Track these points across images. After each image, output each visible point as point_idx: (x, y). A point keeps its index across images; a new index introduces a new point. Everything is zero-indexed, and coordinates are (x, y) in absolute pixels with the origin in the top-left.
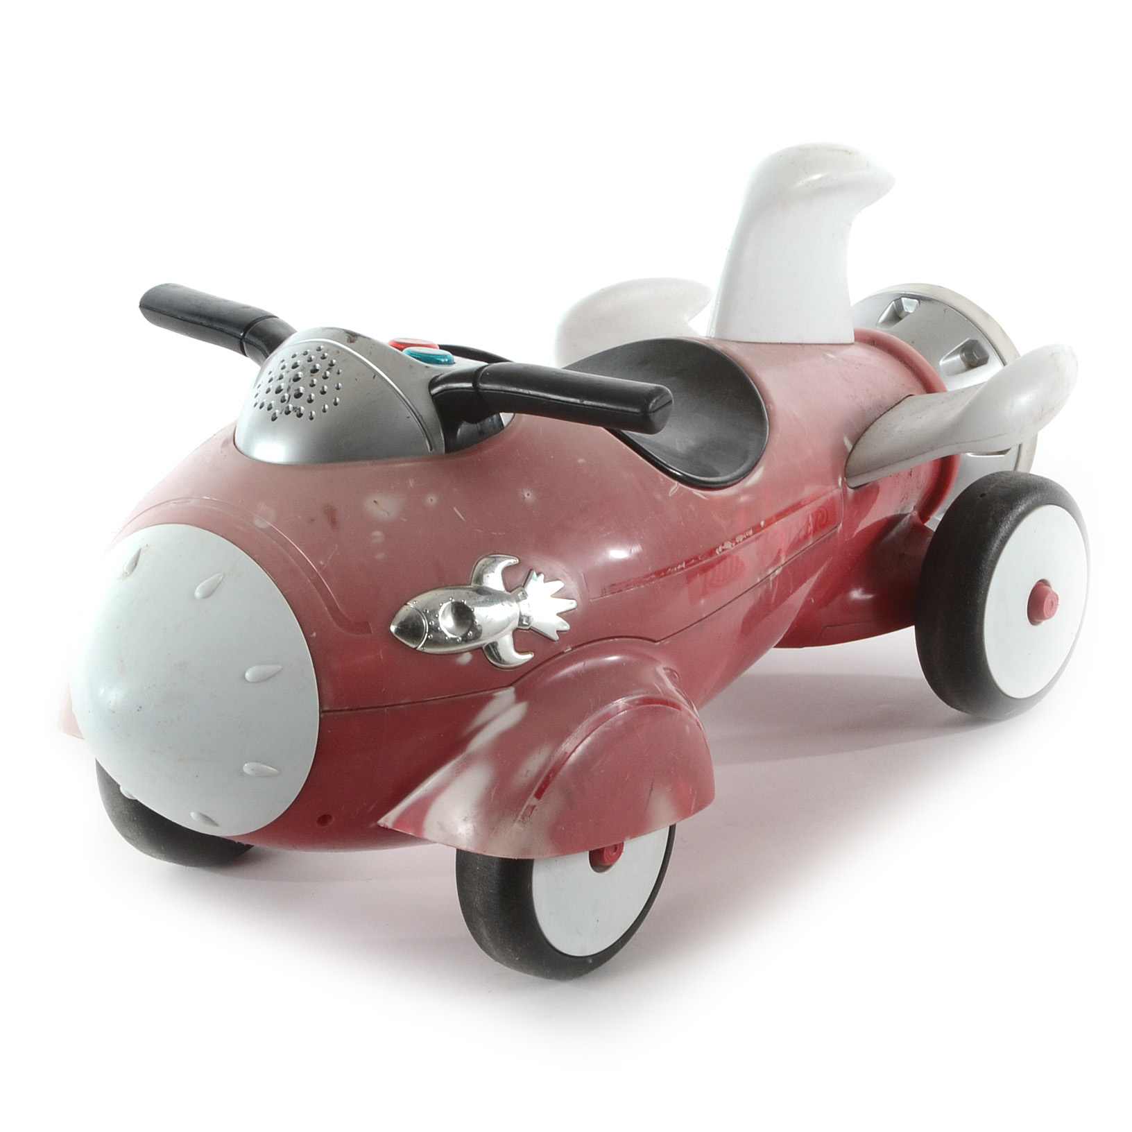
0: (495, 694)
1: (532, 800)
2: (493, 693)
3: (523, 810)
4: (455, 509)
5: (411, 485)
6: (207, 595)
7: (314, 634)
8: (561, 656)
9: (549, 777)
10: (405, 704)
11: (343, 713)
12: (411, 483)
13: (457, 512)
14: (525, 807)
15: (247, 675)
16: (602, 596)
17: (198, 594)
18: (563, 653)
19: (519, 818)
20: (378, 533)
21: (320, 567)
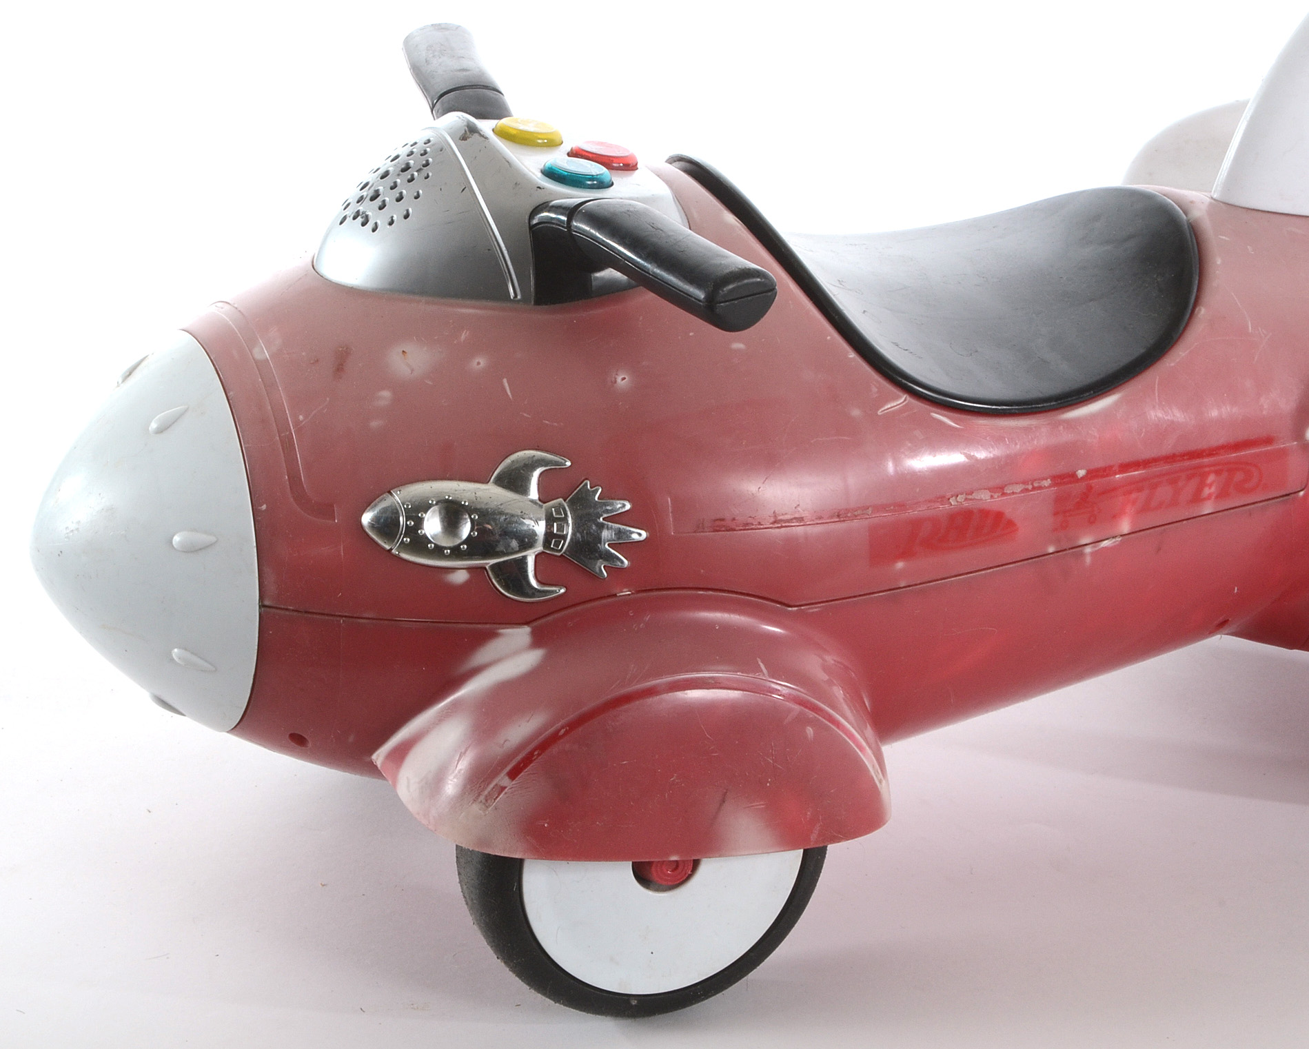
0: (502, 631)
1: (503, 780)
2: (499, 629)
3: (489, 788)
4: (505, 381)
5: (463, 337)
6: (160, 431)
7: (264, 507)
8: (610, 600)
9: (533, 756)
10: (369, 619)
11: (287, 613)
12: (464, 336)
13: (506, 385)
14: (491, 786)
15: (177, 539)
16: (695, 532)
17: (154, 426)
18: (615, 595)
19: (482, 798)
20: (386, 393)
21: (296, 423)
